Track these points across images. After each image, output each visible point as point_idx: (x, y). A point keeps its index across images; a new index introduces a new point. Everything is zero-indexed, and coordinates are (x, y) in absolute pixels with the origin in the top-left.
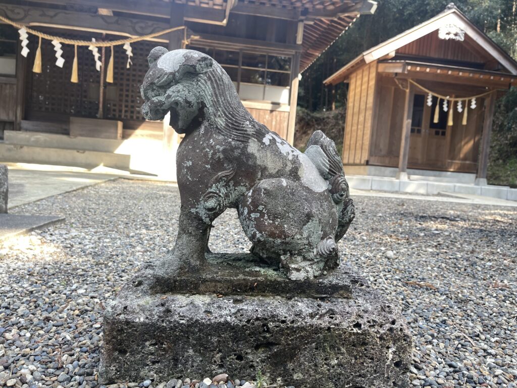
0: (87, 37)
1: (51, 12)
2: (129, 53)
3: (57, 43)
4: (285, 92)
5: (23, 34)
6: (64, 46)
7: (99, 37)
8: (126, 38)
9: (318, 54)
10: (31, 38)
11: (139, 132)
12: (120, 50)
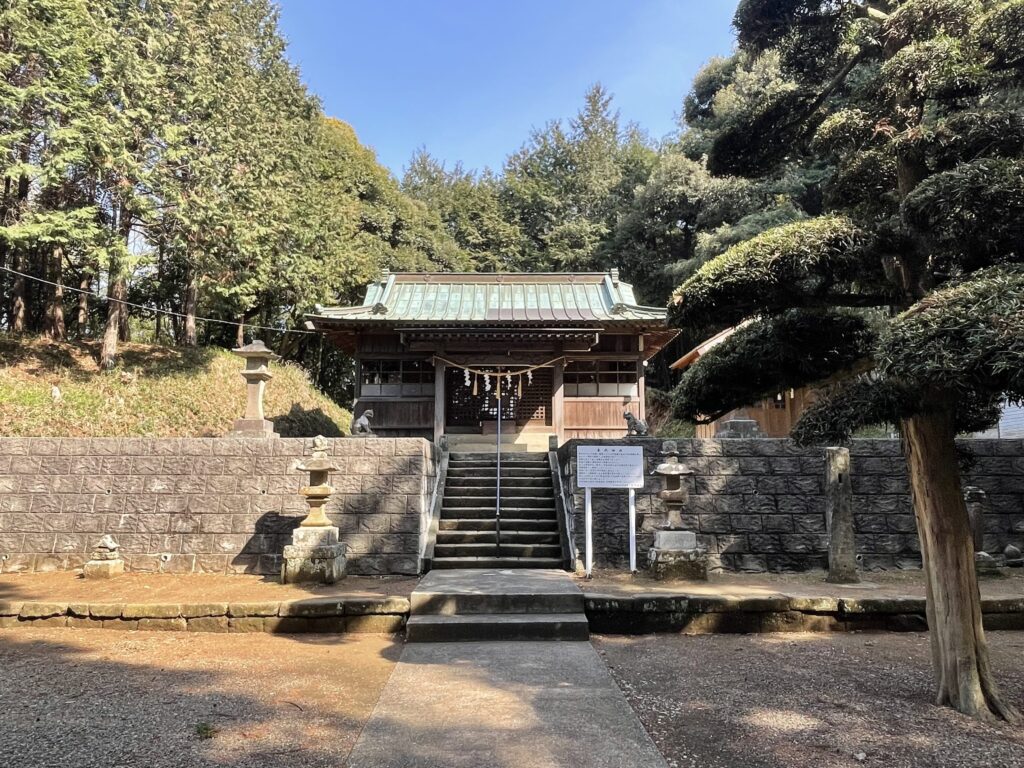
0: (505, 370)
1: (482, 357)
2: (530, 377)
3: (487, 377)
4: (635, 386)
5: (467, 372)
6: (491, 378)
7: (513, 369)
8: (528, 368)
9: (659, 348)
10: (472, 376)
11: (527, 427)
12: (525, 376)
